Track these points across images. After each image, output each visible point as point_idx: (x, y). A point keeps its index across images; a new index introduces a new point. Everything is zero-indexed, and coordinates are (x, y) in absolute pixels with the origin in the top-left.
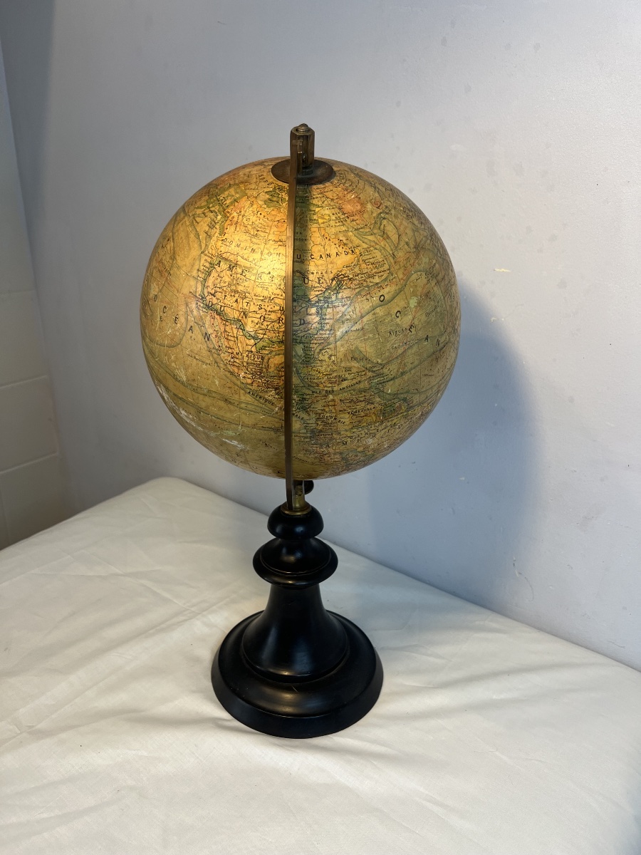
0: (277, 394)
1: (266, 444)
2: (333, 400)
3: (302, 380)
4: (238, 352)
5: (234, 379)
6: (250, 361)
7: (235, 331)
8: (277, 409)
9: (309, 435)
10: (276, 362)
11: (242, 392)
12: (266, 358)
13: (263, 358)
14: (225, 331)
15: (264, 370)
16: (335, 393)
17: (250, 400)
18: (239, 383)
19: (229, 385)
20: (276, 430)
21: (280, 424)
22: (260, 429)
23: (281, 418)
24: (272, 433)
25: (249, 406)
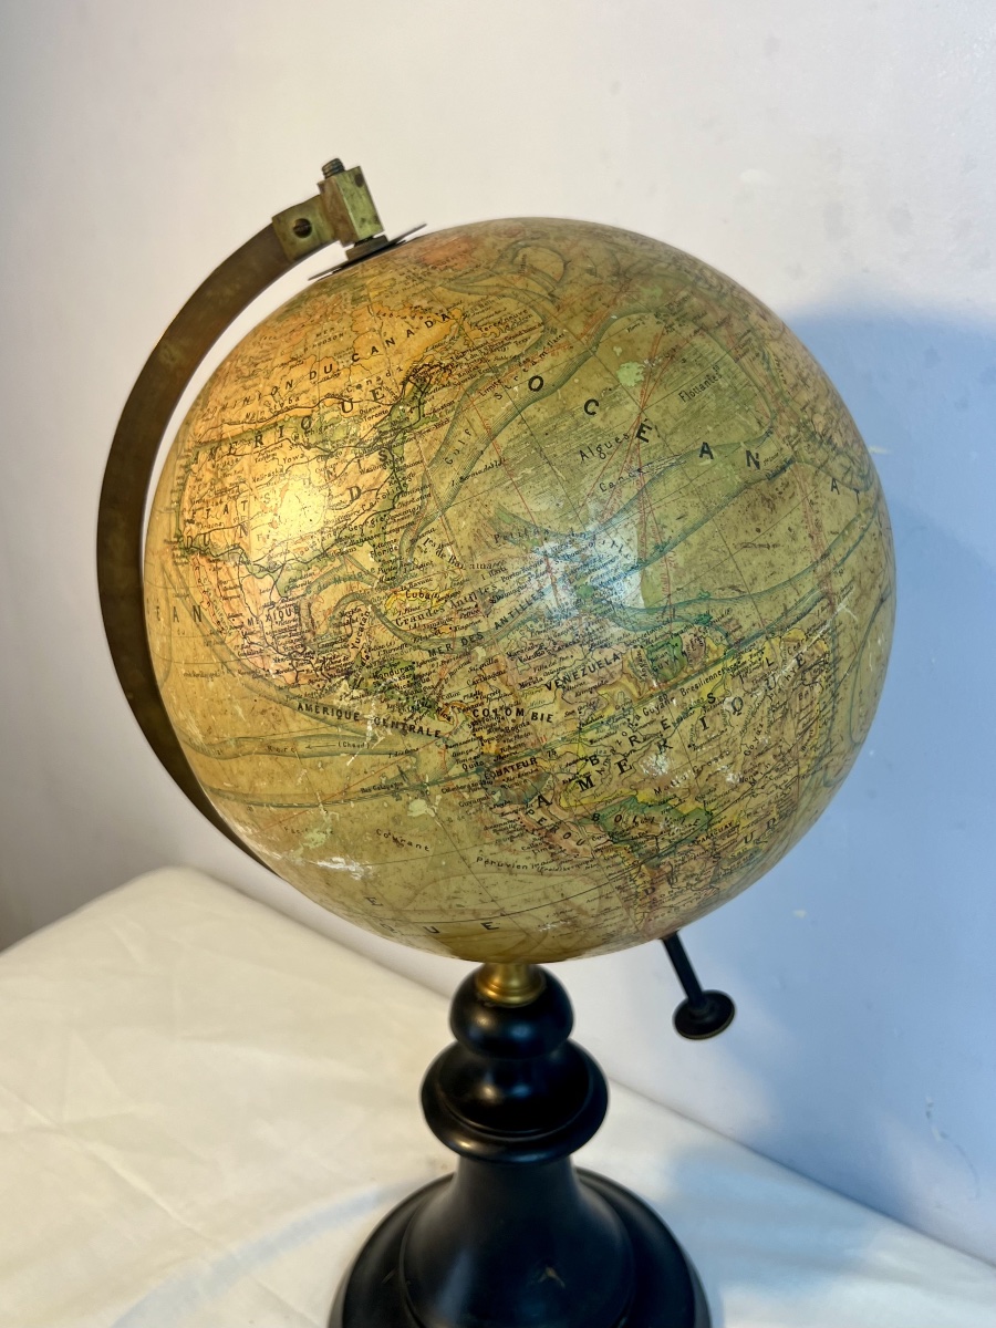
0: (355, 686)
1: (395, 840)
2: (490, 661)
3: (395, 630)
4: (250, 616)
5: (262, 686)
6: (276, 627)
7: (234, 572)
8: (370, 728)
9: (475, 778)
10: (325, 607)
11: (287, 710)
12: (304, 606)
13: (298, 610)
14: (220, 582)
15: (309, 636)
16: (487, 638)
17: (307, 725)
18: (272, 691)
19: (260, 706)
20: (394, 789)
21: (394, 767)
22: (360, 799)
23: (389, 749)
24: (391, 800)
25: (314, 743)
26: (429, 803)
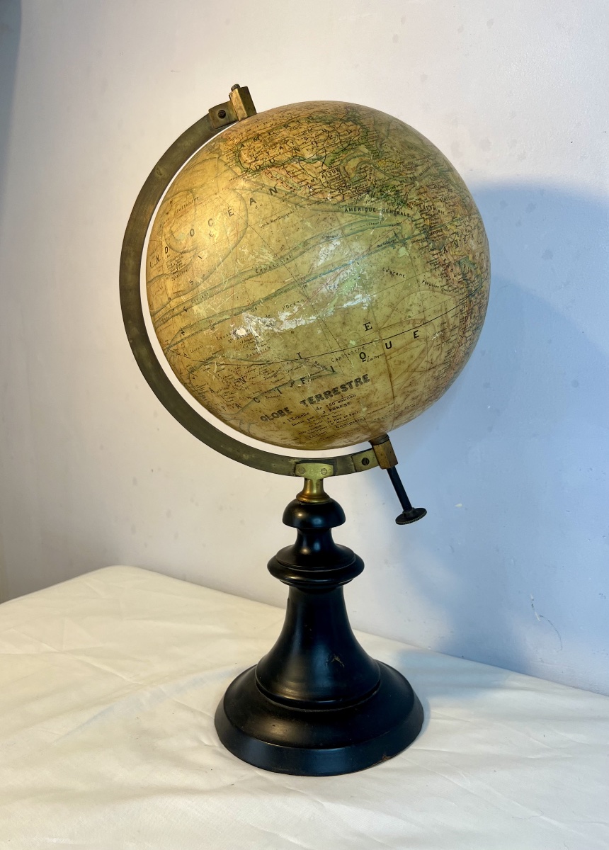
0: (372, 196)
1: (391, 272)
2: (421, 187)
3: (385, 173)
4: (312, 179)
5: (324, 206)
6: (328, 179)
7: (298, 166)
8: (381, 214)
9: (423, 236)
10: (352, 167)
11: (339, 214)
12: (341, 168)
13: (338, 170)
14: (288, 172)
15: (347, 179)
16: (418, 179)
17: (350, 218)
18: (330, 207)
19: (322, 217)
20: (391, 243)
21: (392, 232)
22: (377, 251)
23: (390, 223)
24: (391, 248)
25: (354, 227)
26: (407, 249)
